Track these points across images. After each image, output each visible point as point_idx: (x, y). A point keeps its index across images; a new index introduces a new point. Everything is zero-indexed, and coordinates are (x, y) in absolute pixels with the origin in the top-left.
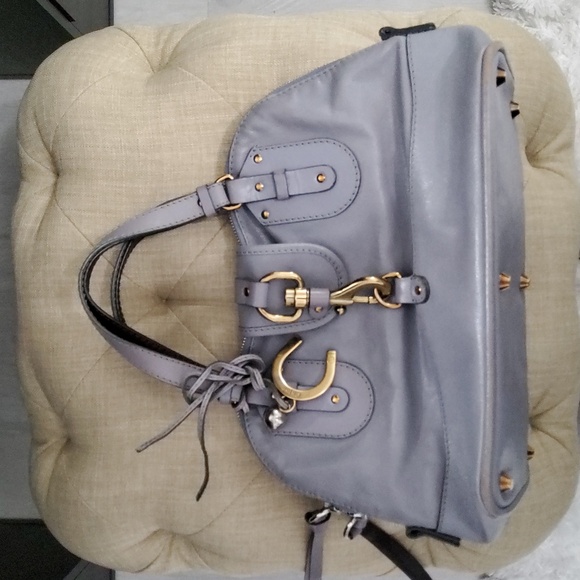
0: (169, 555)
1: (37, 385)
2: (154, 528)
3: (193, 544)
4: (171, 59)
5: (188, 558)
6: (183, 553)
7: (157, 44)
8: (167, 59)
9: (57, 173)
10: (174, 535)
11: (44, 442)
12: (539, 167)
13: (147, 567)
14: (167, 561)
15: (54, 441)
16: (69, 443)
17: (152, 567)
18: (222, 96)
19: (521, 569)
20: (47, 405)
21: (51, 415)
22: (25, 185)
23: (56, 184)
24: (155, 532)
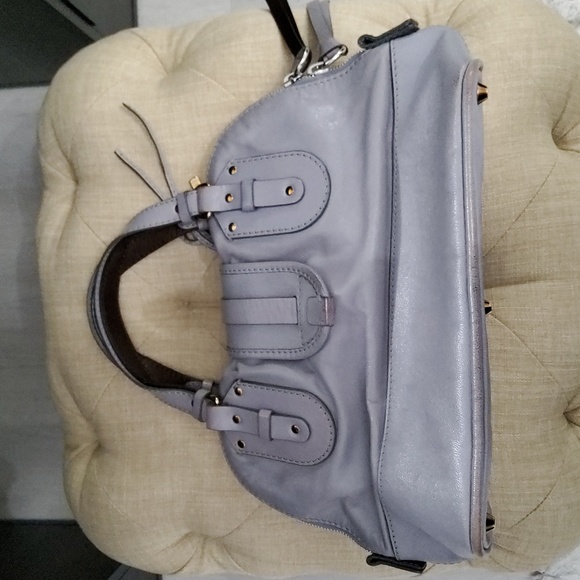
0: (202, 557)
1: (67, 391)
2: (185, 531)
3: (225, 546)
4: (183, 59)
5: (220, 560)
6: (216, 555)
7: (170, 45)
8: (180, 60)
9: (77, 181)
10: (206, 538)
11: (76, 447)
12: (567, 150)
13: (181, 569)
14: (201, 564)
15: (86, 446)
16: (100, 449)
17: (185, 569)
18: (234, 95)
19: (574, 566)
20: (77, 411)
21: (81, 421)
22: (47, 194)
23: (75, 192)
24: (187, 535)
